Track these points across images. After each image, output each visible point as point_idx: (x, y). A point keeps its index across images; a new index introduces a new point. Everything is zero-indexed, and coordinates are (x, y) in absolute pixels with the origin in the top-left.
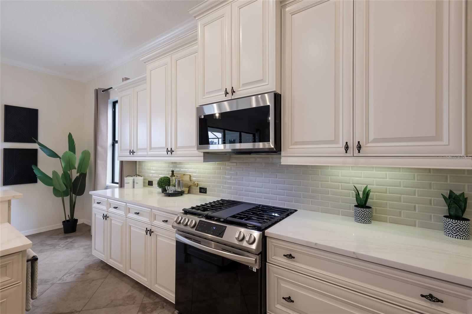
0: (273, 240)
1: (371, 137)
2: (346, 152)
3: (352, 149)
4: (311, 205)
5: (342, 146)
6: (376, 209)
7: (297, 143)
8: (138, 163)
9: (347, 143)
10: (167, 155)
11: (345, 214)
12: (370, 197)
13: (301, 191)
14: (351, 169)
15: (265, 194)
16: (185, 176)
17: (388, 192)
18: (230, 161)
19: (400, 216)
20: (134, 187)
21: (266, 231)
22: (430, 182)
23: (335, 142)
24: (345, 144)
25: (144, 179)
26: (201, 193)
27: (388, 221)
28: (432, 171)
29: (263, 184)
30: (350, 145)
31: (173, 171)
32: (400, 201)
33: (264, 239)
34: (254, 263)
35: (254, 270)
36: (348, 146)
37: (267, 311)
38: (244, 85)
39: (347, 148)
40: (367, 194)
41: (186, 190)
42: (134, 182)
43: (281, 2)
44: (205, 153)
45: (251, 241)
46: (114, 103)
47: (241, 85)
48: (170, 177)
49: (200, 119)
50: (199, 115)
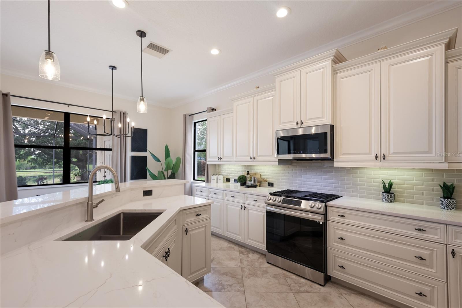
0: (332, 208)
1: (392, 152)
2: (376, 160)
3: (380, 158)
4: (352, 193)
5: (373, 156)
6: (397, 195)
7: (344, 154)
8: (217, 166)
9: (376, 154)
10: (251, 161)
11: (376, 199)
12: (392, 187)
13: (344, 184)
14: (380, 170)
15: (318, 187)
16: (256, 175)
17: (405, 184)
18: (292, 165)
20: (217, 182)
21: (327, 203)
22: (433, 178)
23: (369, 153)
24: (375, 155)
25: (223, 178)
26: (269, 187)
27: (405, 202)
28: (434, 170)
29: (317, 180)
30: (379, 155)
31: (248, 172)
32: (413, 190)
33: (326, 207)
34: (321, 219)
35: (321, 223)
36: (377, 156)
37: (328, 247)
38: (309, 119)
39: (376, 157)
40: (391, 185)
41: (258, 184)
42: (217, 179)
43: (334, 71)
44: (279, 160)
45: (319, 207)
46: (195, 123)
47: (307, 119)
48: (246, 176)
49: (278, 139)
50: (277, 136)
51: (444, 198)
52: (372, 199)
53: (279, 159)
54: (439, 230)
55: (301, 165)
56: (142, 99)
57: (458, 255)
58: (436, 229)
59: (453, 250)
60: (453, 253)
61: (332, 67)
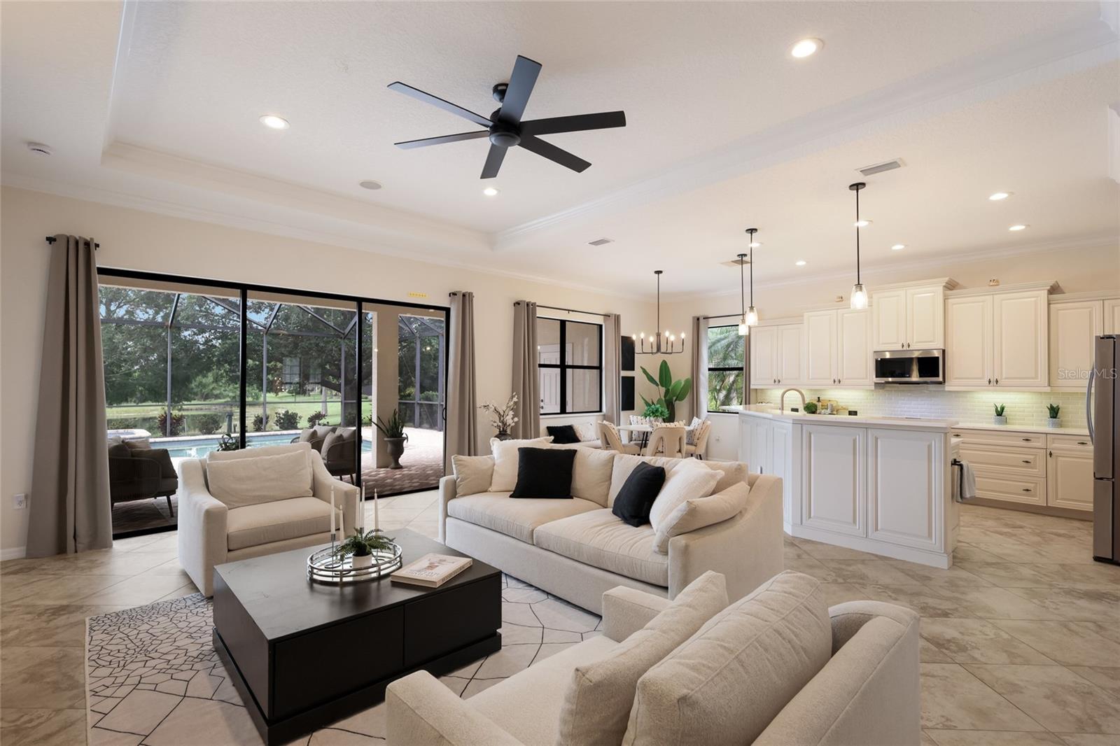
1: (1004, 376)
2: (989, 384)
5: (986, 380)
6: (1008, 417)
7: (956, 378)
9: (989, 379)
10: (834, 384)
11: (989, 420)
12: (1005, 410)
14: (993, 394)
16: (831, 403)
17: (1016, 407)
19: (1024, 420)
22: (1042, 400)
23: (982, 378)
30: (992, 380)
31: (819, 398)
32: (1024, 412)
38: (918, 342)
39: (990, 382)
40: (1003, 409)
41: (834, 411)
43: (945, 297)
44: (876, 383)
46: (708, 329)
47: (915, 342)
48: (817, 403)
49: (877, 361)
50: (876, 357)
51: (1050, 416)
52: (983, 422)
54: (1041, 439)
55: (898, 389)
57: (1054, 455)
58: (1039, 438)
59: (1051, 452)
60: (1051, 454)
61: (944, 293)
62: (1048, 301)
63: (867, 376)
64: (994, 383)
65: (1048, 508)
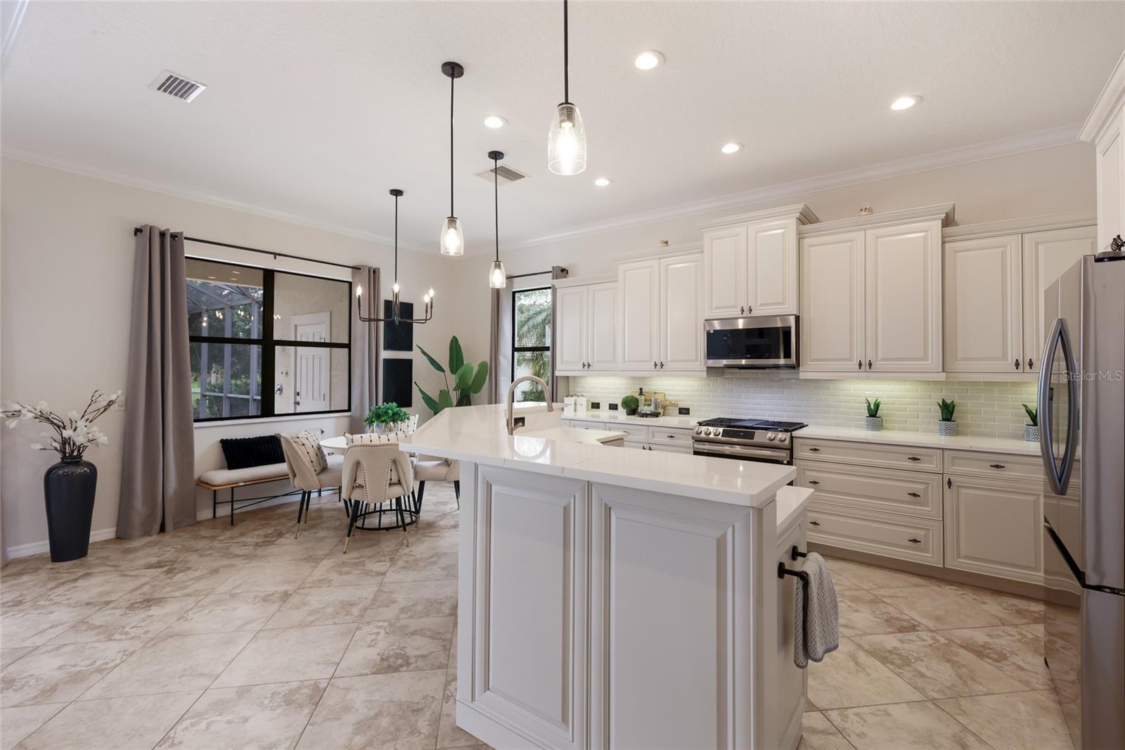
0: (799, 440)
1: (880, 357)
3: (864, 366)
4: (822, 420)
5: (856, 363)
6: (886, 420)
7: (814, 360)
8: (571, 378)
9: (860, 361)
10: (655, 369)
11: (856, 426)
12: (880, 408)
13: (811, 407)
14: (863, 384)
16: (657, 395)
19: (906, 423)
20: (575, 410)
21: (793, 433)
23: (850, 359)
24: (858, 362)
25: (588, 401)
26: (682, 415)
27: (896, 429)
30: (863, 362)
31: (641, 389)
32: (906, 411)
33: (792, 438)
34: (785, 456)
35: (785, 462)
36: (861, 363)
38: (761, 304)
39: (860, 365)
40: (877, 406)
41: (661, 411)
42: (575, 404)
43: (799, 234)
44: (709, 368)
45: (783, 439)
46: (514, 293)
47: (758, 305)
48: (638, 397)
49: (709, 334)
50: (707, 329)
51: (944, 420)
52: (851, 427)
53: (707, 367)
54: (934, 457)
55: (739, 377)
56: (498, 266)
57: (954, 484)
58: (932, 456)
59: (949, 479)
60: (950, 483)
61: (797, 228)
62: (943, 237)
63: (697, 355)
64: (866, 366)
65: (945, 570)
